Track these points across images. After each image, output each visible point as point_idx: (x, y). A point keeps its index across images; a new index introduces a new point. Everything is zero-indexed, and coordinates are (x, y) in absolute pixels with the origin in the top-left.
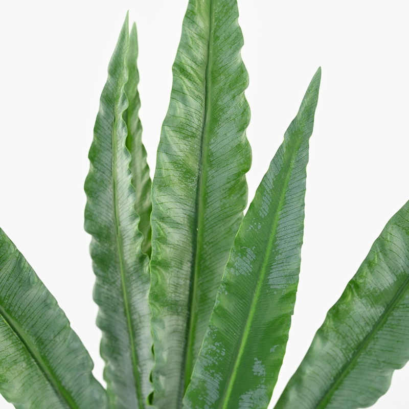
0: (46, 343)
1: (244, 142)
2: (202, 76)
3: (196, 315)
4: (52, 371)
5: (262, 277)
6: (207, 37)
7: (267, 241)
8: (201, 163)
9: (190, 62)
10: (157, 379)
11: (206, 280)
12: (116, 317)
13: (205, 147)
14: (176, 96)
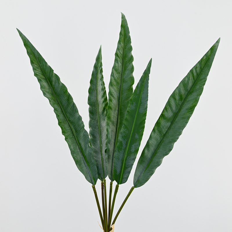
0: (78, 132)
1: (132, 76)
2: (122, 58)
3: (119, 128)
4: (78, 141)
5: (137, 110)
6: (123, 48)
7: (139, 100)
8: (121, 81)
9: (119, 53)
10: (108, 145)
11: (122, 117)
12: (96, 130)
13: (122, 77)
14: (116, 61)
